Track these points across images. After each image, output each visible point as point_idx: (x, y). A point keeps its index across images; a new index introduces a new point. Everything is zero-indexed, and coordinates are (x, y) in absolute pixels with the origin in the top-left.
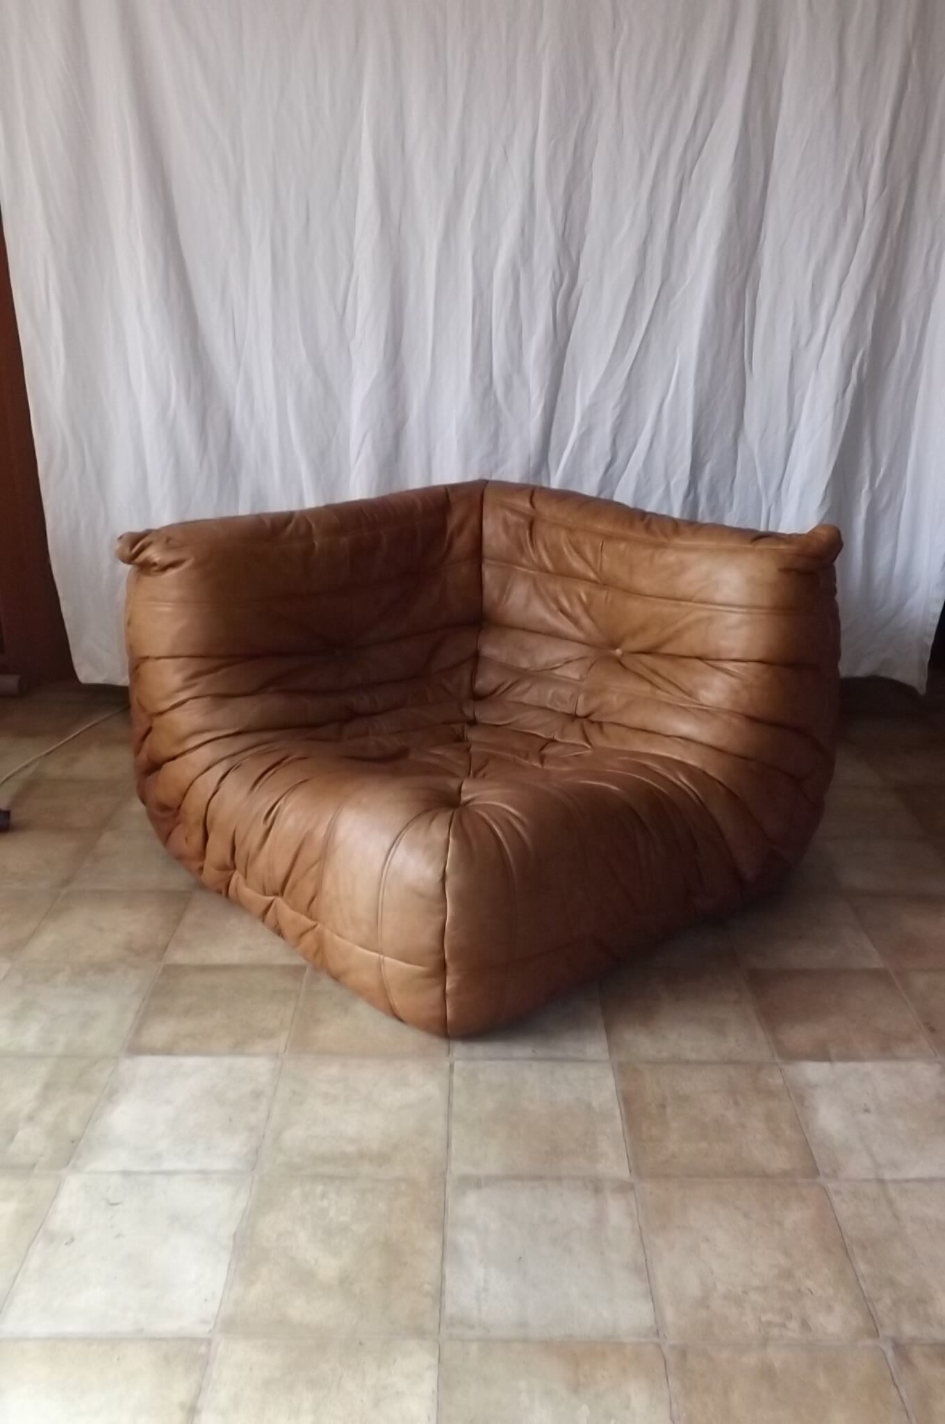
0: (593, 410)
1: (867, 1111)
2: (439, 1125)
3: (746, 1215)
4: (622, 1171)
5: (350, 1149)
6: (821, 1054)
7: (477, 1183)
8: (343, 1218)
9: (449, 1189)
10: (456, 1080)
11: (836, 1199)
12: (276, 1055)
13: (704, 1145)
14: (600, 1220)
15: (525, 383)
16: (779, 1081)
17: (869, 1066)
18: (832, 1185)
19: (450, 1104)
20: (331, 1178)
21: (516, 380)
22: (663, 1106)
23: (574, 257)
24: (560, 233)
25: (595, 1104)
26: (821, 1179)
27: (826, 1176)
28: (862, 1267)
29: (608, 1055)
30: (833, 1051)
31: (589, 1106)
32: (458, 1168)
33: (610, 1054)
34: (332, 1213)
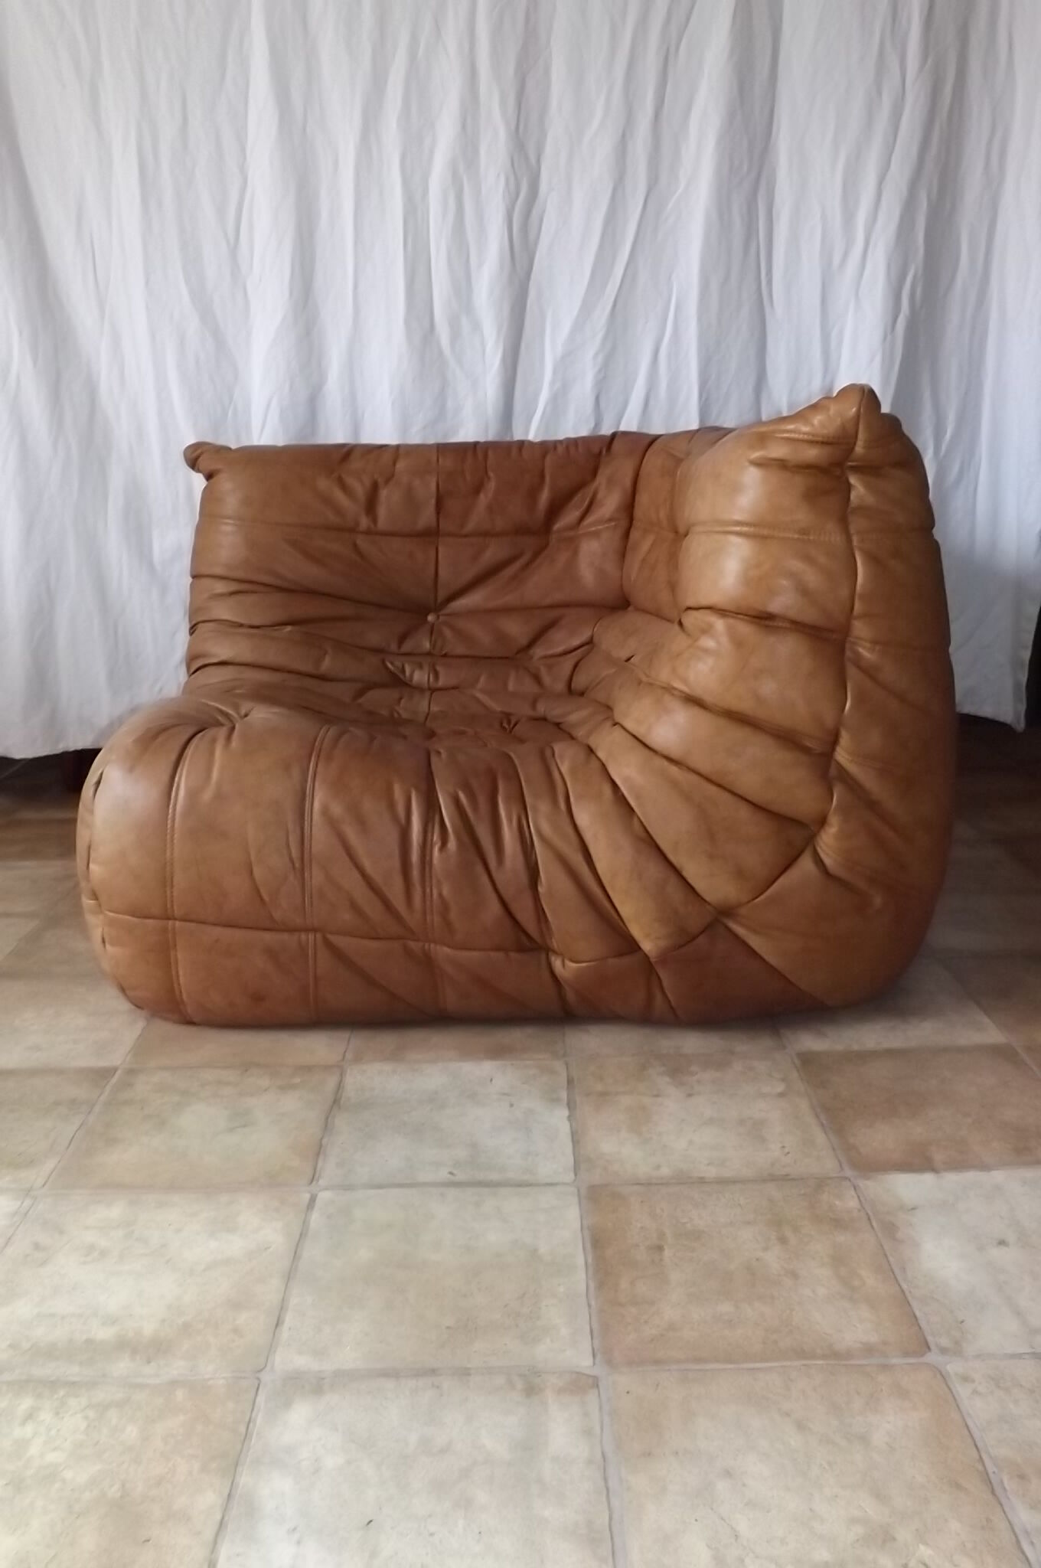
0: (567, 360)
1: (1002, 1243)
2: (269, 1292)
3: (801, 1426)
4: (582, 1359)
5: (104, 1334)
6: (918, 1161)
7: (314, 1385)
8: (52, 1457)
9: (261, 1399)
10: (315, 1217)
11: (963, 1391)
12: (28, 1192)
13: (726, 1308)
14: (529, 1446)
15: (476, 326)
16: (853, 1203)
17: (998, 1176)
18: (953, 1367)
19: (296, 1256)
20: (52, 1385)
21: (465, 324)
22: (660, 1248)
23: (533, 160)
24: (513, 128)
25: (543, 1249)
26: (932, 1357)
27: (944, 1351)
28: (1024, 1516)
29: (572, 1175)
30: (938, 1157)
31: (534, 1252)
32: (289, 1359)
33: (576, 1175)
34: (34, 1450)
